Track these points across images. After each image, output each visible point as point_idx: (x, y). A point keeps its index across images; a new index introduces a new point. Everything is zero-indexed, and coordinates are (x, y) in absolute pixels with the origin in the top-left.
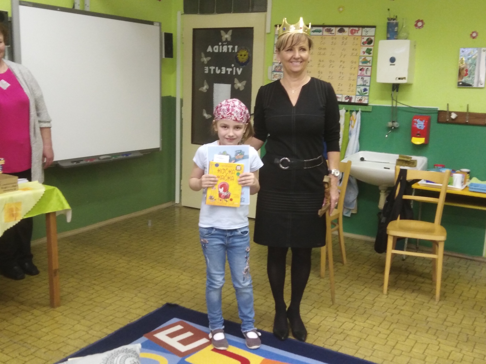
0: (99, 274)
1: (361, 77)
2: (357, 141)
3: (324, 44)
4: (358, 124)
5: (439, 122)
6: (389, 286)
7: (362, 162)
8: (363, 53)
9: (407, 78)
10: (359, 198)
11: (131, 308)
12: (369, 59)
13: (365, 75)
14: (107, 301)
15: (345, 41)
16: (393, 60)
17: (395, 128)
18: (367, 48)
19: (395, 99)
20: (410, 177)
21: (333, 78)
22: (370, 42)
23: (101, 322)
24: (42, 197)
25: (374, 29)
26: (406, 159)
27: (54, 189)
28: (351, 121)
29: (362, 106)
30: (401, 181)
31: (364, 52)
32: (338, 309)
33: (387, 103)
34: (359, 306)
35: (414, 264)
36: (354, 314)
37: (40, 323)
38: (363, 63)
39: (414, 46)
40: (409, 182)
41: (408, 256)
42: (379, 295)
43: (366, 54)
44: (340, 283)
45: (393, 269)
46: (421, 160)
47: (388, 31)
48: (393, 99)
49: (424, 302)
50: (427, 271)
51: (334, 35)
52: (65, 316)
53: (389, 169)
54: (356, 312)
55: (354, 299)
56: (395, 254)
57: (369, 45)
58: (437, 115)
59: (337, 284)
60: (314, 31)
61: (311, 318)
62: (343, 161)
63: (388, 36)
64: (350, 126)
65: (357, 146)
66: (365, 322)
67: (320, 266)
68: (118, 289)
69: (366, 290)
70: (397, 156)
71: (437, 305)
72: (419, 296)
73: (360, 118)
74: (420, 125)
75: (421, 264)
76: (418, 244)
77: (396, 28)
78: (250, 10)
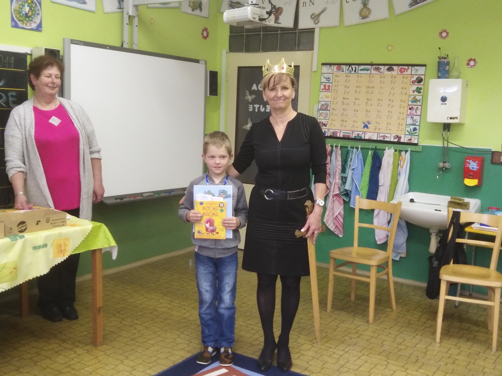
0: (141, 313)
1: (410, 116)
2: (406, 182)
3: (372, 82)
4: (407, 165)
5: (492, 162)
6: (442, 334)
7: (412, 204)
8: (412, 92)
9: (458, 118)
10: (408, 240)
11: (174, 349)
12: (418, 98)
13: (415, 114)
14: (149, 342)
15: (394, 79)
16: (444, 99)
17: (445, 168)
18: (417, 86)
19: (447, 140)
20: (463, 219)
21: (381, 117)
22: (420, 80)
23: (144, 363)
24: (89, 233)
25: (424, 68)
26: (458, 201)
27: (101, 226)
28: (400, 161)
29: (411, 146)
30: (454, 224)
31: (414, 91)
32: (388, 357)
33: (438, 143)
34: (411, 354)
35: (468, 312)
36: (406, 362)
37: (82, 362)
38: (412, 102)
39: (466, 86)
40: (462, 224)
41: (461, 303)
42: (431, 343)
43: (416, 93)
44: (389, 329)
45: (446, 317)
46: (474, 203)
47: (439, 70)
48: (444, 139)
49: (480, 352)
50: (482, 319)
51: (383, 73)
52: (108, 355)
53: (440, 211)
54: (408, 360)
55: (405, 347)
56: (447, 300)
57: (420, 84)
58: (490, 156)
59: (386, 330)
60: (361, 70)
61: (361, 365)
62: (392, 202)
63: (439, 75)
64: (399, 166)
65: (407, 187)
66: (417, 371)
67: (368, 312)
68: (160, 329)
69: (417, 337)
70: (448, 198)
71: (493, 355)
72: (474, 346)
73: (409, 158)
74: (473, 166)
75: (475, 311)
76: (471, 291)
77: (447, 67)
78: (297, 48)
